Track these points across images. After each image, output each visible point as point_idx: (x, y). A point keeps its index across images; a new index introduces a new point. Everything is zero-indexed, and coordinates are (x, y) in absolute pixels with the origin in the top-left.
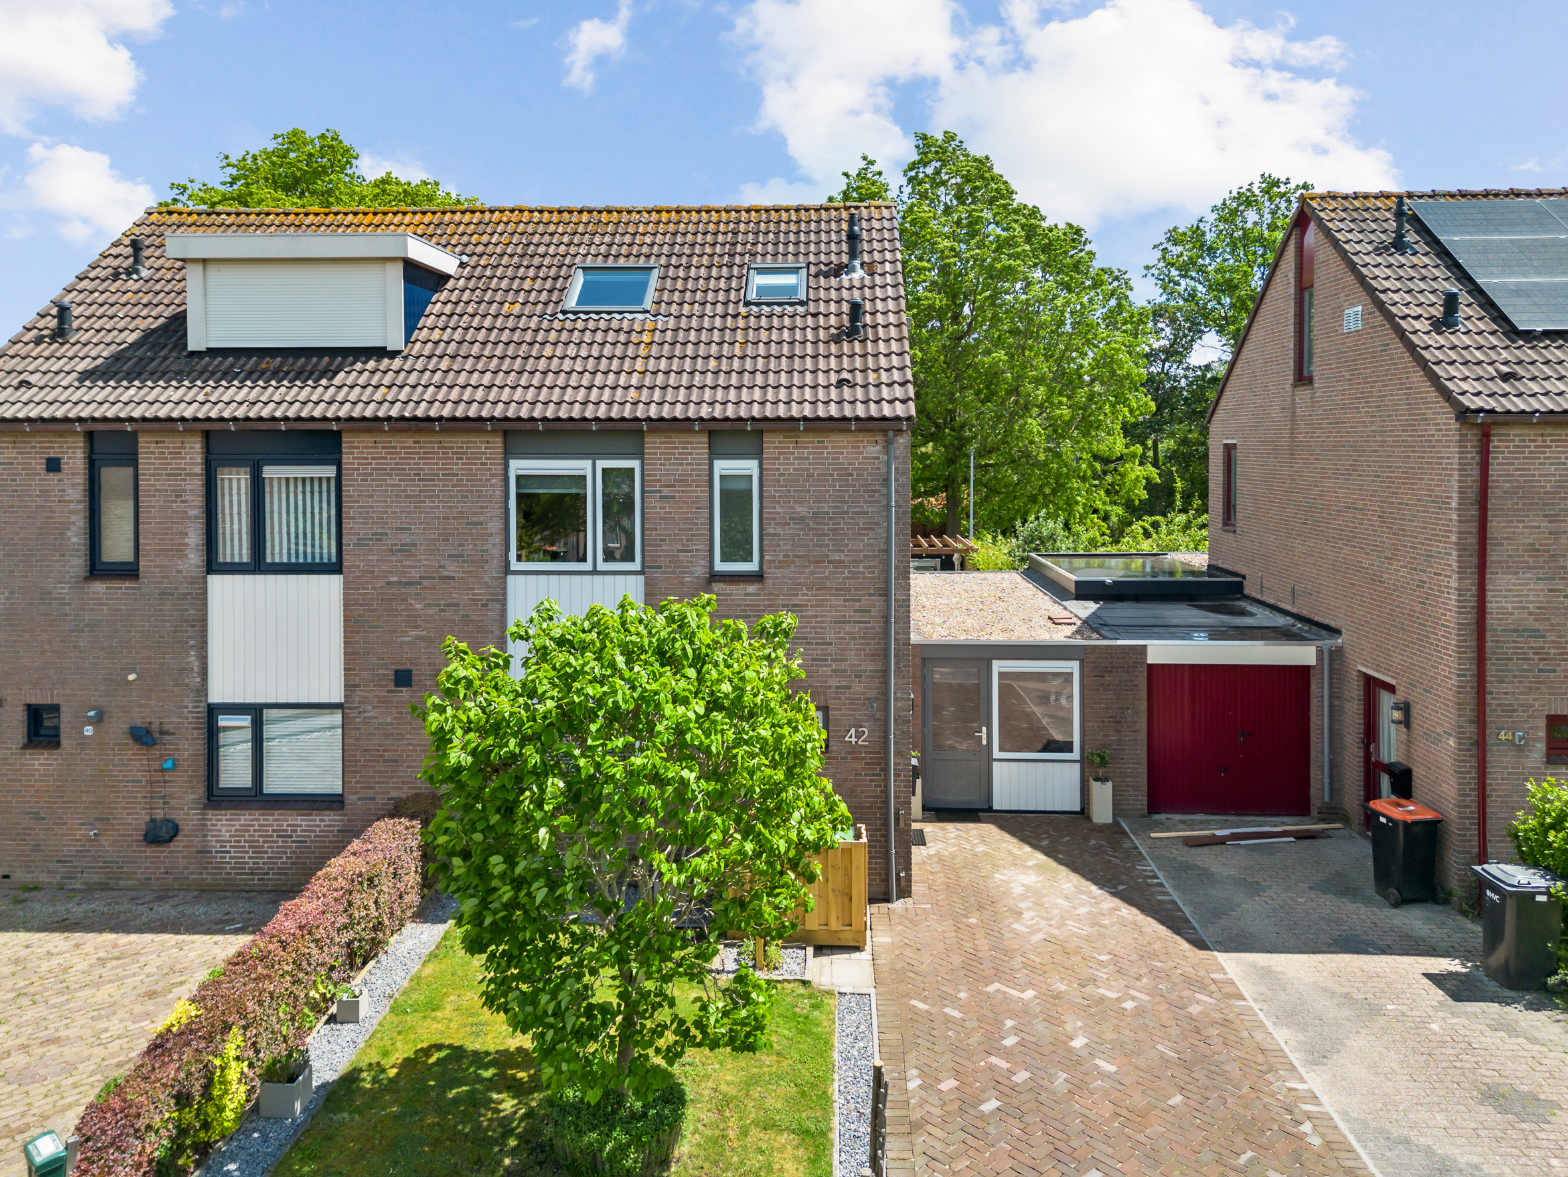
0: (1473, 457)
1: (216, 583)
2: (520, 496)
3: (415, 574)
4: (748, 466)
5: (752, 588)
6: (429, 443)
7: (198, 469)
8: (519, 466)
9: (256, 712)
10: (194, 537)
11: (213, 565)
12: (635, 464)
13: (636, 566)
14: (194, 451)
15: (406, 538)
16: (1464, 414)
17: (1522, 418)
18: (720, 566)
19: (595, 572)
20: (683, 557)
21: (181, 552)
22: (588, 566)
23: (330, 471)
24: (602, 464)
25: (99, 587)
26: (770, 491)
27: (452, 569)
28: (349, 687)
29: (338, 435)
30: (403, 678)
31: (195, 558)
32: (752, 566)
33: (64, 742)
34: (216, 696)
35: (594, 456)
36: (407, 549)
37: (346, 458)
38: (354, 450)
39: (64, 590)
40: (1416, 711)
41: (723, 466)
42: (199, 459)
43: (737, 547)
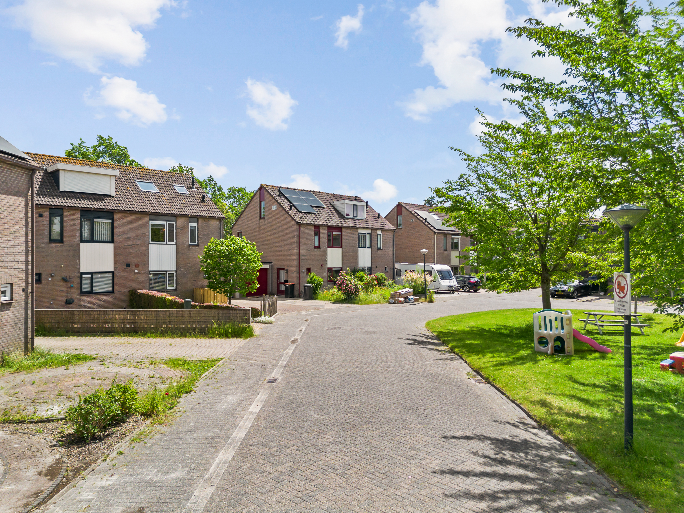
0: (298, 229)
1: (82, 245)
2: (151, 229)
3: (130, 244)
4: (195, 225)
5: (197, 248)
6: (134, 216)
7: (79, 219)
8: (152, 222)
9: (92, 273)
10: (78, 234)
11: (82, 241)
12: (174, 223)
13: (175, 243)
14: (78, 215)
15: (128, 236)
16: (298, 223)
17: (304, 224)
18: (191, 243)
19: (166, 244)
20: (184, 241)
21: (75, 237)
22: (165, 243)
23: (110, 221)
24: (168, 222)
25: (53, 245)
26: (200, 229)
27: (138, 242)
28: (115, 267)
29: (113, 212)
30: (128, 265)
31: (78, 239)
32: (196, 244)
33: (43, 282)
34: (82, 270)
35: (166, 221)
36: (129, 238)
37: (115, 218)
38: (117, 217)
39: (43, 245)
40: (289, 271)
41: (191, 224)
42: (79, 216)
43: (193, 240)
